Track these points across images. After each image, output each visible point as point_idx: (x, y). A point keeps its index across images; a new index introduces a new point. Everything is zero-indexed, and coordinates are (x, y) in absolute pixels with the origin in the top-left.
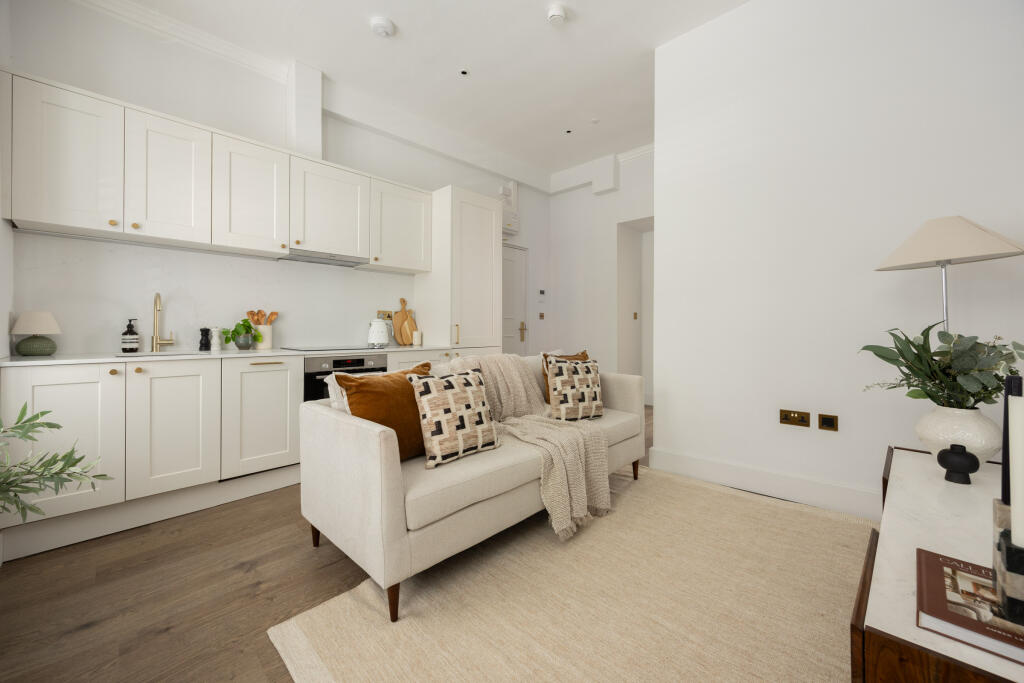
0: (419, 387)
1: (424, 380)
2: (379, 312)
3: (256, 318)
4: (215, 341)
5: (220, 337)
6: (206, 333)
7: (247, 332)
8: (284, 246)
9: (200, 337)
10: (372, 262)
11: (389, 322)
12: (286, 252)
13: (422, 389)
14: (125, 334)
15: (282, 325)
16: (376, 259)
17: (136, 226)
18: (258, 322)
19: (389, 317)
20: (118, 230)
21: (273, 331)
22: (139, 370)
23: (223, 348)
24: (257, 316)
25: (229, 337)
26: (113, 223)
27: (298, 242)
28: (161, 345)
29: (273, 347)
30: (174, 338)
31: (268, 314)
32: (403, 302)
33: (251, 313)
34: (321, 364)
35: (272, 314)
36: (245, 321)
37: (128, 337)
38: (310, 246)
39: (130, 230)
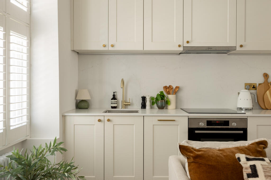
0: (246, 168)
1: (252, 163)
2: (246, 84)
3: (168, 90)
4: (148, 104)
5: (150, 101)
6: (144, 99)
7: (162, 99)
8: (180, 46)
9: (141, 101)
10: (238, 48)
11: (253, 91)
12: (181, 49)
13: (249, 171)
14: (112, 99)
15: (182, 94)
16: (241, 46)
17: (113, 46)
18: (169, 93)
19: (254, 87)
20: (106, 49)
21: (177, 98)
22: (109, 120)
23: (151, 108)
24: (168, 89)
25: (154, 101)
26: (105, 46)
27: (188, 42)
28: (125, 105)
29: (176, 108)
30: (131, 102)
31: (174, 87)
32: (266, 76)
33: (165, 88)
34: (199, 123)
35: (177, 87)
36: (162, 92)
37: (113, 101)
38: (195, 43)
39: (111, 49)
